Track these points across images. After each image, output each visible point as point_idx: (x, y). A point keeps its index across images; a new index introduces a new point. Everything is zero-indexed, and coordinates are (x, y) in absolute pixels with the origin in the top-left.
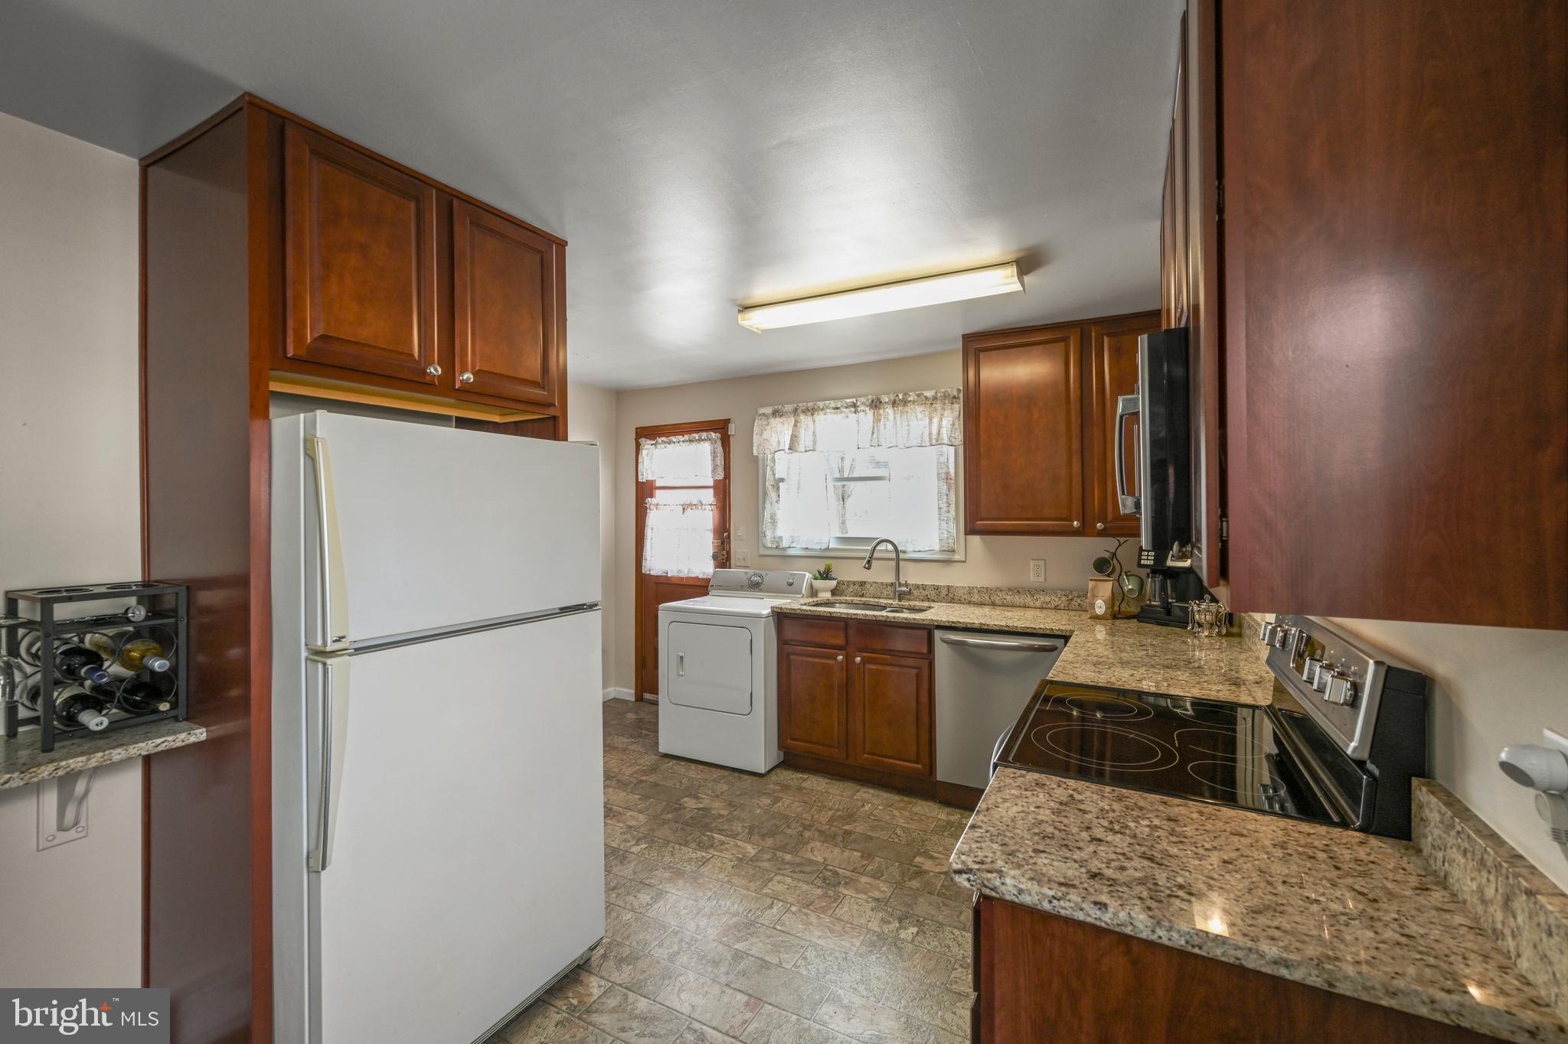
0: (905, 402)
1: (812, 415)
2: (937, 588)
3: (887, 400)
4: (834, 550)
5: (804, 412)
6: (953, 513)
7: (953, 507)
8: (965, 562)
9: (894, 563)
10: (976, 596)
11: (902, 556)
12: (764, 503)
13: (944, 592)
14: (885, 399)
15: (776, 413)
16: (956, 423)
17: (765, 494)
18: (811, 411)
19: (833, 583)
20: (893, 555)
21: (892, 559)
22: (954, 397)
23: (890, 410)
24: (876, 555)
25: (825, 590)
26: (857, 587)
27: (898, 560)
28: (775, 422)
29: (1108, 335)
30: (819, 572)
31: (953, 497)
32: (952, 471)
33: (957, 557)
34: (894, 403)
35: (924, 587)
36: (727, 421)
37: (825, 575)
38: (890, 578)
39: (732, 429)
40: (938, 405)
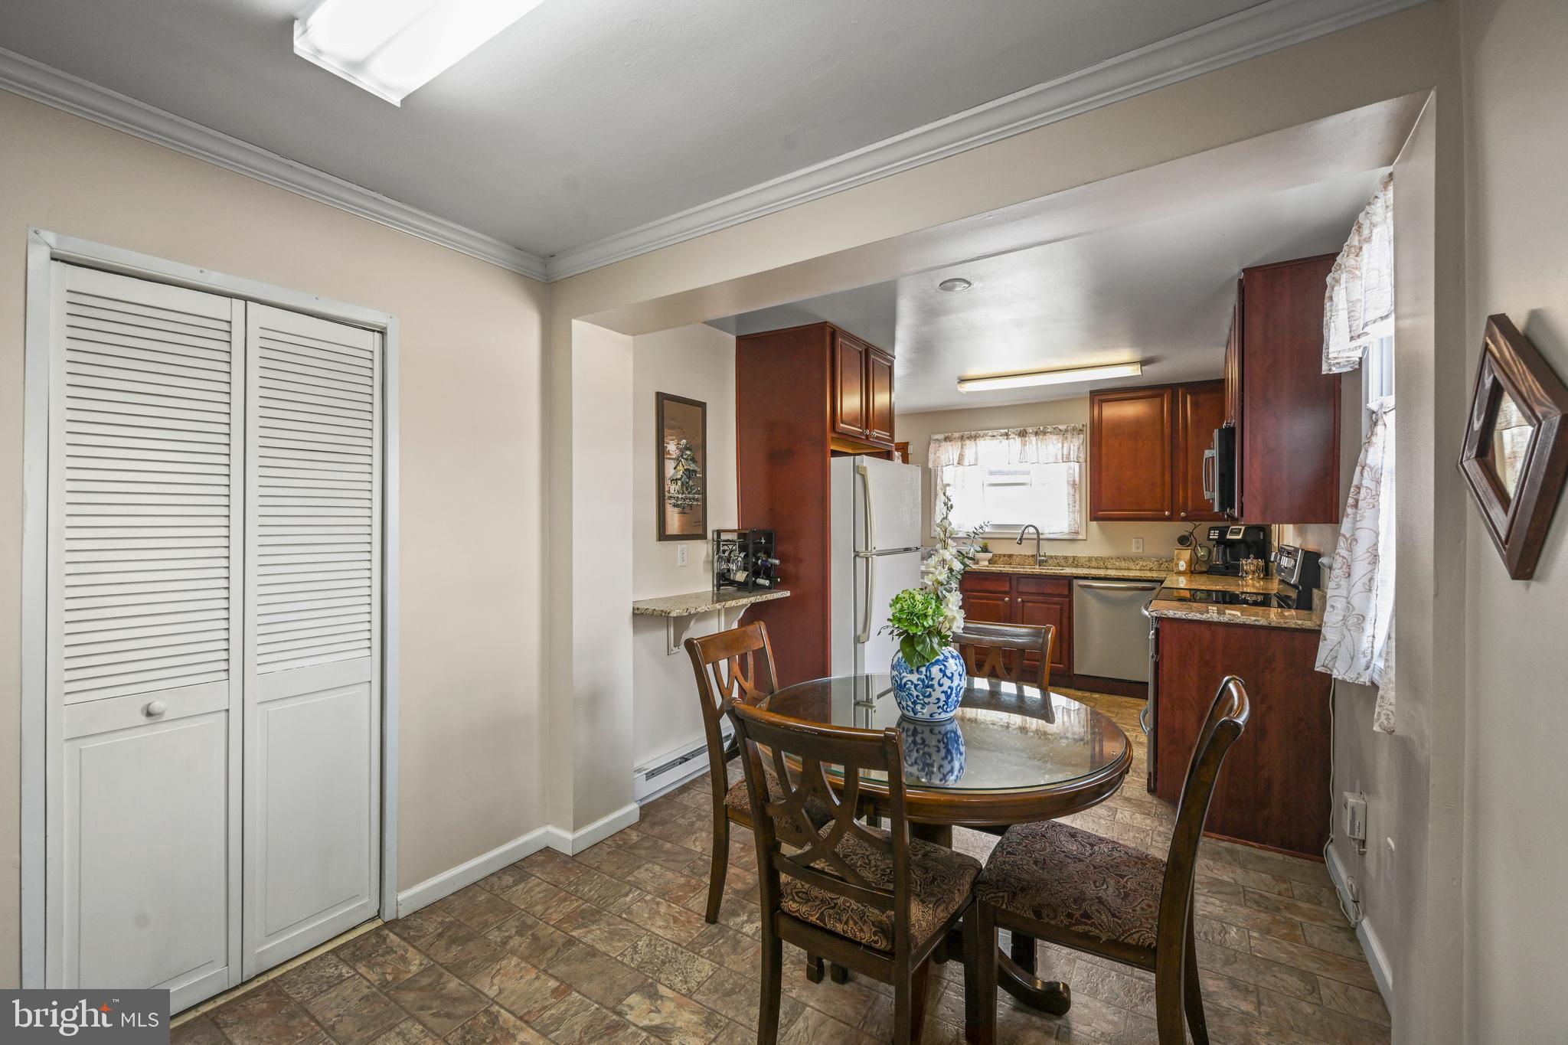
0: (1045, 433)
1: (975, 440)
2: (1066, 558)
3: (1031, 431)
4: (988, 533)
5: (968, 438)
6: (1077, 508)
7: (1078, 503)
8: (1085, 540)
9: (1036, 541)
10: (1094, 563)
11: (1041, 537)
12: (935, 500)
13: (1071, 560)
14: (1030, 430)
15: (946, 439)
16: (1081, 449)
17: (936, 495)
18: (975, 438)
19: (989, 555)
20: (1036, 536)
21: (1035, 539)
22: (1080, 430)
23: (1033, 438)
24: (1024, 536)
25: (984, 560)
26: (1006, 558)
27: (1039, 539)
28: (947, 445)
29: (1190, 394)
31: (1077, 497)
32: (1077, 479)
33: (1080, 537)
34: (1036, 434)
35: (1056, 557)
36: (907, 444)
37: (985, 550)
38: (1031, 551)
39: (911, 449)
40: (1069, 435)
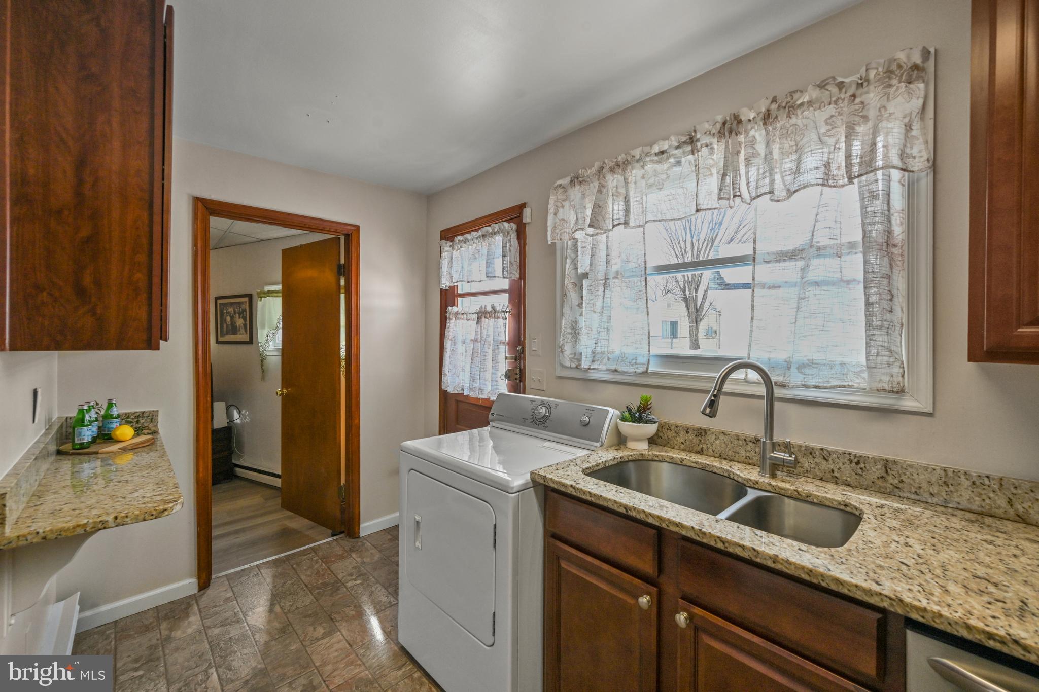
0: (791, 108)
1: (624, 170)
2: (858, 461)
3: (752, 115)
4: (655, 374)
5: (612, 170)
6: (900, 314)
7: (900, 301)
8: (930, 415)
9: (763, 403)
10: (967, 494)
11: (778, 392)
12: (562, 306)
13: (876, 471)
14: (748, 114)
15: (577, 180)
16: (916, 126)
17: (564, 295)
18: (621, 166)
19: (652, 429)
20: (762, 390)
21: (760, 397)
22: (916, 67)
23: (758, 134)
24: (727, 387)
25: (637, 439)
26: (691, 436)
27: (771, 399)
28: (575, 193)
30: (629, 410)
31: (900, 282)
32: (898, 230)
33: (908, 403)
34: (767, 118)
35: (826, 455)
36: (522, 205)
37: (638, 415)
38: (754, 428)
39: (527, 215)
40: (872, 96)
